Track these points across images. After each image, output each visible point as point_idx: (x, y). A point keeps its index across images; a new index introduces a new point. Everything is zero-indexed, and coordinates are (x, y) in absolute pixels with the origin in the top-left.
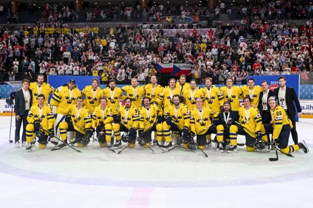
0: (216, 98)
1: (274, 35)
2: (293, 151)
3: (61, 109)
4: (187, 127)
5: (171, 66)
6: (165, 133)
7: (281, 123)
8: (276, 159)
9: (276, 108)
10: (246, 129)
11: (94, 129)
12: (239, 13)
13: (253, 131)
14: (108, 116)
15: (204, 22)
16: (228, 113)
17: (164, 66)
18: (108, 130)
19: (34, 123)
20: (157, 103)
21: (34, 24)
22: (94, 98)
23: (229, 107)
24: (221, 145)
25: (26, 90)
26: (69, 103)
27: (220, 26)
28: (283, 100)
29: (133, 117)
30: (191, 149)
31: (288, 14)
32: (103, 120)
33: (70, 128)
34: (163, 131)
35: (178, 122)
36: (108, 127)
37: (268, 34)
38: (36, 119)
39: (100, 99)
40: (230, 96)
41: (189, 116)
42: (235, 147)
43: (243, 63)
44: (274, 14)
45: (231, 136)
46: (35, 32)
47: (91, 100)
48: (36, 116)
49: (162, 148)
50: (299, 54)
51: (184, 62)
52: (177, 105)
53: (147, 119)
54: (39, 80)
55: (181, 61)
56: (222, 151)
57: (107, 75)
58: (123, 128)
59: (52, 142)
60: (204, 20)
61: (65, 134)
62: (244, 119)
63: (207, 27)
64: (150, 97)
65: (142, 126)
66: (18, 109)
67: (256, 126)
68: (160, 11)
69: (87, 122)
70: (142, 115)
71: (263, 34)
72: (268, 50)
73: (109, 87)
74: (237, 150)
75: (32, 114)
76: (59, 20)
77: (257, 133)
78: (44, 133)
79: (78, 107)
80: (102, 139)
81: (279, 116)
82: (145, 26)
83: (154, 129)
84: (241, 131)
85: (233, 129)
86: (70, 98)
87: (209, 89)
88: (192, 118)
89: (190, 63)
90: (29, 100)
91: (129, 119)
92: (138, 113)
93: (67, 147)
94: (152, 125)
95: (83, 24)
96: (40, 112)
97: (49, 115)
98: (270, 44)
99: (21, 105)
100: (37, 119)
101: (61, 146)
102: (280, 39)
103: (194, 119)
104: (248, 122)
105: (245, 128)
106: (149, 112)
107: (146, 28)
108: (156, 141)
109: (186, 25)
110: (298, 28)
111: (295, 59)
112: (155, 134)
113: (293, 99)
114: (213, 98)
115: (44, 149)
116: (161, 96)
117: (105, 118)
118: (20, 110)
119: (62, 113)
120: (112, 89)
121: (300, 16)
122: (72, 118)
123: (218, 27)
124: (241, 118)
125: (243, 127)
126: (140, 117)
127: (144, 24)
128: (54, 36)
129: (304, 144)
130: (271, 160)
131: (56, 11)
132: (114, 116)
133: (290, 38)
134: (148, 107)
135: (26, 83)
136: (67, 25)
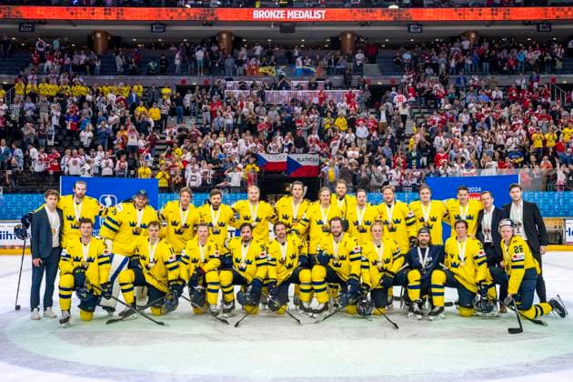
0: (403, 221)
1: (463, 103)
2: (542, 314)
3: (120, 245)
4: (355, 275)
5: (283, 158)
6: (317, 287)
7: (522, 267)
8: (519, 331)
9: (514, 239)
10: (459, 276)
11: (184, 282)
12: (398, 62)
13: (473, 281)
14: (212, 257)
15: (337, 77)
16: (425, 249)
17: (270, 158)
18: (212, 283)
19: (73, 274)
20: (298, 233)
21: (16, 76)
22: (183, 223)
23: (427, 238)
24: (416, 307)
25: (52, 211)
26: (136, 233)
27: (366, 86)
28: (520, 224)
29: (257, 259)
30: (364, 314)
31: (484, 64)
32: (201, 265)
33: (139, 281)
34: (313, 283)
35: (340, 266)
36: (211, 277)
37: (451, 101)
38: (76, 264)
39: (195, 225)
40: (427, 219)
41: (359, 255)
42: (442, 309)
43: (414, 154)
44: (460, 66)
45: (434, 290)
46: (19, 92)
47: (178, 228)
48: (77, 260)
49: (311, 314)
50: (508, 137)
51: (306, 151)
52: (337, 236)
53: (282, 262)
54: (78, 192)
55: (301, 150)
56: (420, 317)
57: (168, 176)
58: (238, 280)
59: (105, 308)
60: (337, 75)
61: (131, 293)
62: (455, 260)
63: (342, 88)
64: (289, 221)
65: (273, 275)
66: (38, 245)
67: (476, 271)
68: (256, 57)
69: (171, 269)
70: (272, 254)
71: (443, 101)
72: (454, 129)
73: (210, 203)
74: (445, 314)
75: (68, 256)
76: (64, 69)
77: (479, 284)
78: (92, 291)
79: (151, 240)
80: (199, 300)
81: (519, 254)
82: (230, 84)
83: (295, 279)
84: (451, 282)
85: (438, 277)
86: (138, 225)
87: (390, 206)
88: (364, 259)
89: (318, 153)
90: (57, 230)
91: (248, 262)
92: (265, 252)
93: (135, 315)
94: (291, 272)
95: (112, 77)
96: (85, 252)
97: (102, 256)
98: (457, 118)
99: (43, 238)
100: (80, 264)
101: (125, 315)
102: (474, 110)
103: (367, 261)
104: (462, 264)
105: (457, 275)
106: (286, 250)
107: (232, 88)
108: (298, 302)
109: (305, 83)
110: (503, 91)
111: (502, 147)
112: (296, 288)
113: (536, 222)
114: (397, 222)
115: (90, 320)
116: (305, 220)
117: (206, 261)
118: (41, 247)
119: (122, 252)
120: (216, 208)
121: (505, 68)
122: (142, 262)
123: (363, 87)
124: (449, 256)
125: (453, 274)
126: (270, 259)
127: (227, 80)
128: (58, 101)
129: (559, 302)
130: (512, 331)
131: (57, 53)
132: (222, 258)
133: (489, 109)
134: (283, 240)
135: (53, 197)
136: (81, 80)
